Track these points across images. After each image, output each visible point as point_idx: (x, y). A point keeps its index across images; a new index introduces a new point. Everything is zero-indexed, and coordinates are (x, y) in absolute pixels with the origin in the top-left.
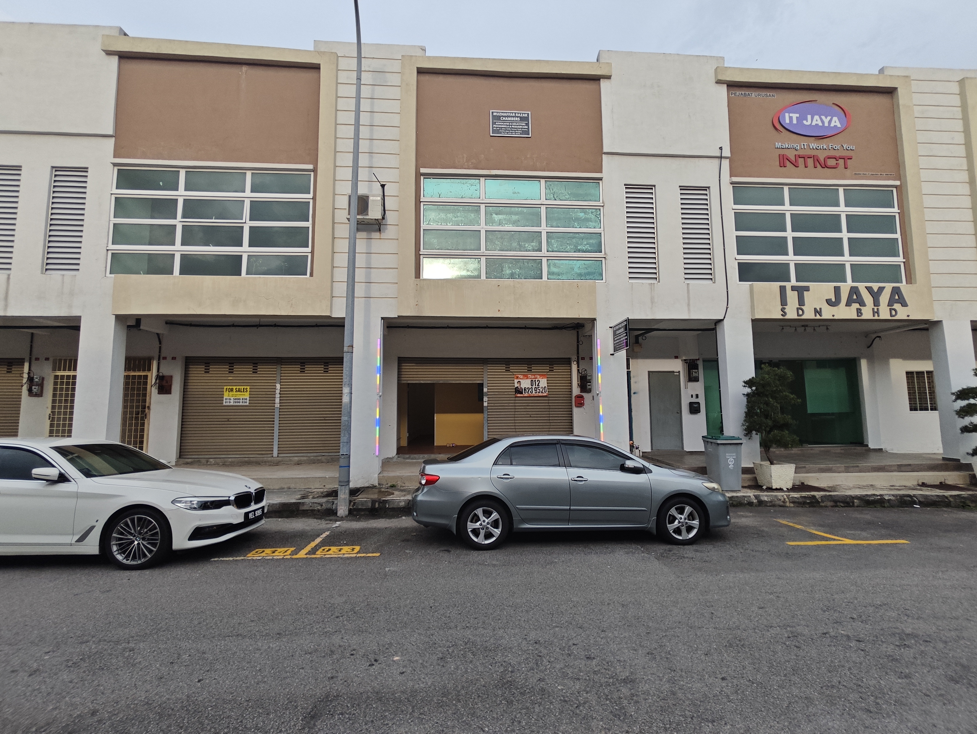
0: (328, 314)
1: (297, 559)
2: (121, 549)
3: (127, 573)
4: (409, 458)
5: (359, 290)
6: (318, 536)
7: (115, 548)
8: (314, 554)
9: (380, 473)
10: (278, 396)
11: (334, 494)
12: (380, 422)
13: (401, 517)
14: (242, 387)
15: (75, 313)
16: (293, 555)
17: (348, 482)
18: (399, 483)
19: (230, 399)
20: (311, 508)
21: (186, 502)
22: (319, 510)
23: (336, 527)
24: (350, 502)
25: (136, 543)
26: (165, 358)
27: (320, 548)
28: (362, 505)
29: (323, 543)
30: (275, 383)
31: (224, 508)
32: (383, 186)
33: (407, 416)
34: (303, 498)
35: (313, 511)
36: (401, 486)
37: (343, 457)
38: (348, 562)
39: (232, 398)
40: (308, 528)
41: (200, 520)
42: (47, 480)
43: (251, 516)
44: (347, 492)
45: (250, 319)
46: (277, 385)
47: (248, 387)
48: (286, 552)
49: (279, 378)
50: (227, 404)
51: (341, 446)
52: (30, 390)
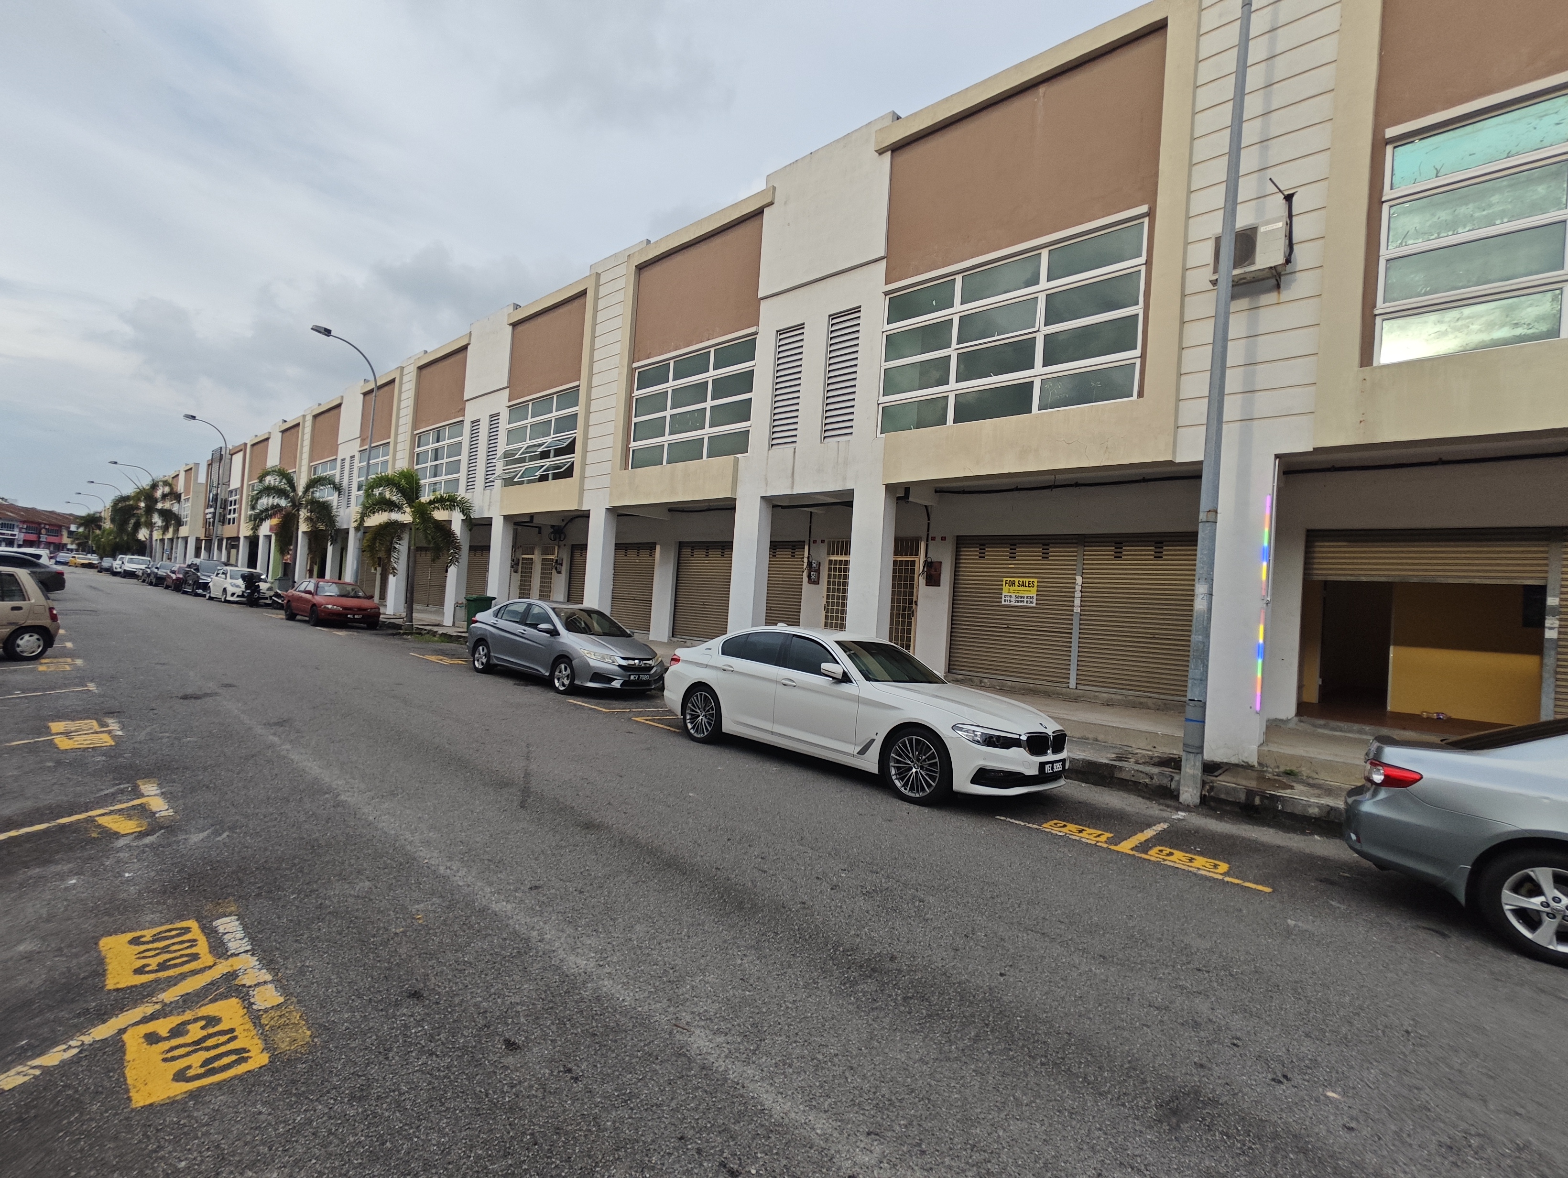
0: (1168, 458)
1: (1118, 852)
2: (899, 774)
3: (906, 805)
4: (1324, 726)
5: (1232, 409)
6: (1149, 826)
7: (893, 771)
8: (1146, 853)
9: (1261, 745)
10: (1078, 594)
11: (1174, 763)
12: (1265, 651)
13: (1312, 834)
14: (1027, 580)
15: (849, 486)
16: (1111, 844)
17: (1202, 747)
18: (1305, 771)
19: (1011, 597)
20: (1133, 779)
21: (967, 731)
22: (1146, 785)
23: (1179, 820)
24: (1204, 783)
25: (914, 770)
26: (933, 539)
27: (1155, 846)
28: (1227, 793)
29: (1160, 839)
30: (1075, 574)
31: (1013, 749)
32: (1289, 198)
33: (1319, 645)
34: (1120, 758)
35: (1136, 783)
36: (1308, 777)
37: (1192, 703)
38: (1208, 884)
39: (1013, 595)
40: (1129, 809)
41: (984, 759)
42: (833, 678)
43: (1048, 768)
44: (1199, 765)
45: (1040, 478)
46: (1077, 577)
47: (1036, 580)
48: (1099, 836)
49: (1080, 566)
50: (1006, 603)
51: (1190, 685)
52: (809, 577)
